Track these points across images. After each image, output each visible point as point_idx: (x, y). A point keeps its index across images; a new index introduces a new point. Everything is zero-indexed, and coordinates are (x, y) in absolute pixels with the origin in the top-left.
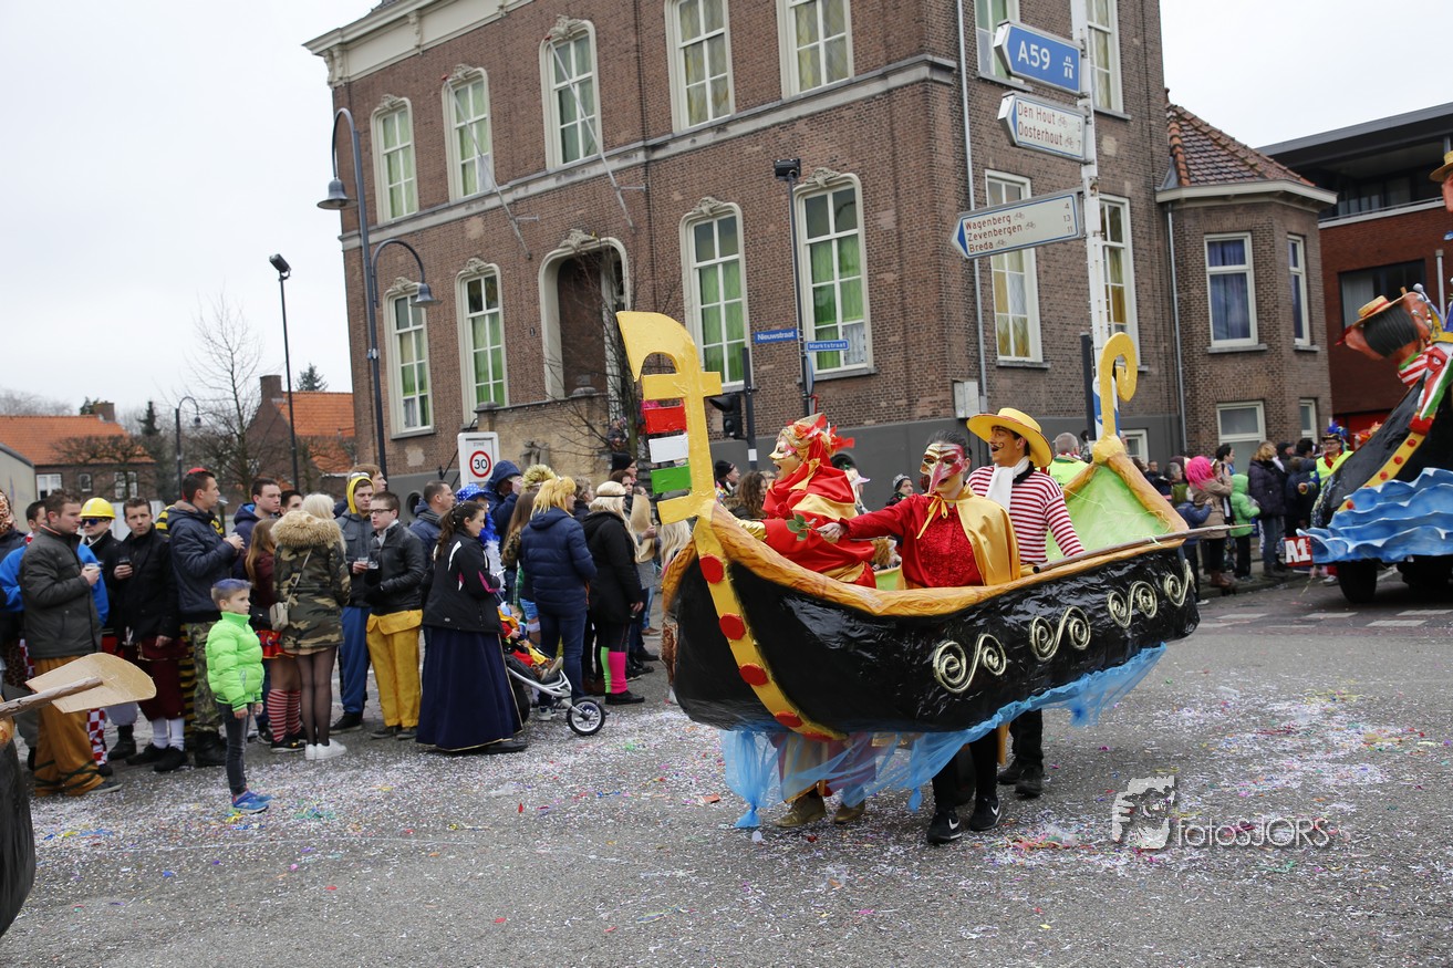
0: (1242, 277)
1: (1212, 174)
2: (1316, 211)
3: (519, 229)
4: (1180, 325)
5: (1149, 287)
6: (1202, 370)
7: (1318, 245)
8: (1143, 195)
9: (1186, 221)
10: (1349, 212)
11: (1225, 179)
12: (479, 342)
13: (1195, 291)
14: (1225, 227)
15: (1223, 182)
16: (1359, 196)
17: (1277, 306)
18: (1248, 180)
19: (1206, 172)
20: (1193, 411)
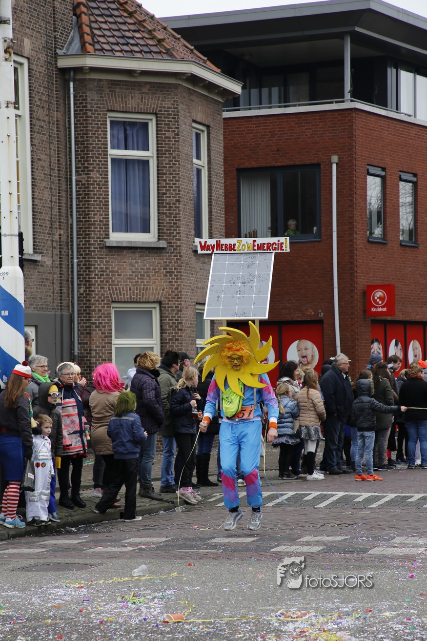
0: (145, 163)
1: (117, 44)
2: (221, 100)
4: (77, 212)
5: (46, 164)
6: (98, 265)
7: (222, 137)
8: (43, 57)
9: (88, 94)
10: (250, 105)
11: (131, 51)
13: (94, 175)
14: (130, 105)
15: (129, 55)
16: (260, 86)
17: (178, 201)
18: (156, 56)
19: (111, 40)
20: (86, 310)
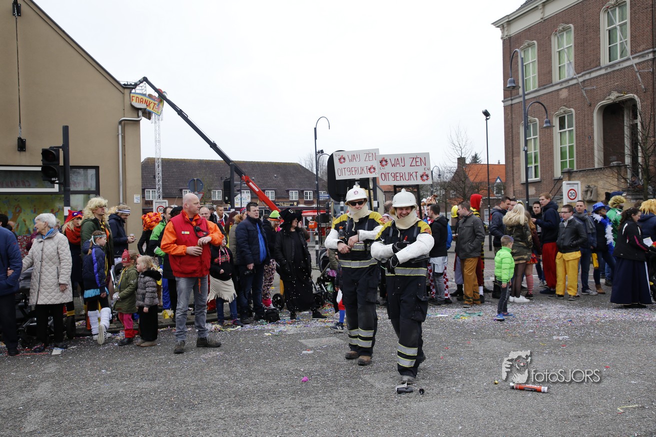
3: (586, 93)
12: (563, 142)
